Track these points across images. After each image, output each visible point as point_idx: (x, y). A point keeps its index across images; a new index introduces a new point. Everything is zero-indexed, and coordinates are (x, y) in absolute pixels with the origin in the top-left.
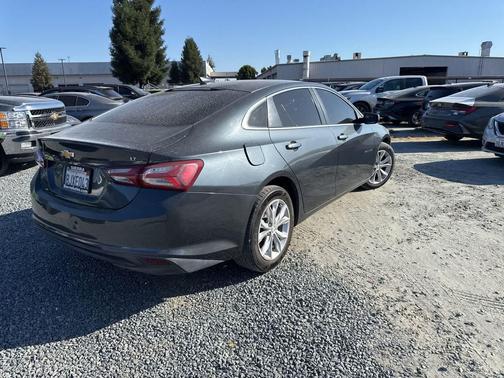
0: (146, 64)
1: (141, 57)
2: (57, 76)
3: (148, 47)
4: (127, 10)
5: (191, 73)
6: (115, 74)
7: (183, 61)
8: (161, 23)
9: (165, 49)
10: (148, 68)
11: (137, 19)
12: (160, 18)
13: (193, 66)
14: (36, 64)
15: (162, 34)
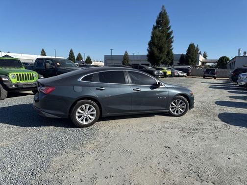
0: (161, 56)
1: (159, 53)
2: (132, 61)
3: (164, 48)
4: (157, 33)
5: (190, 60)
6: (148, 60)
7: (187, 54)
8: (172, 38)
9: (172, 49)
10: (161, 58)
11: (161, 37)
12: (172, 36)
13: (192, 57)
14: (125, 55)
15: (172, 42)
